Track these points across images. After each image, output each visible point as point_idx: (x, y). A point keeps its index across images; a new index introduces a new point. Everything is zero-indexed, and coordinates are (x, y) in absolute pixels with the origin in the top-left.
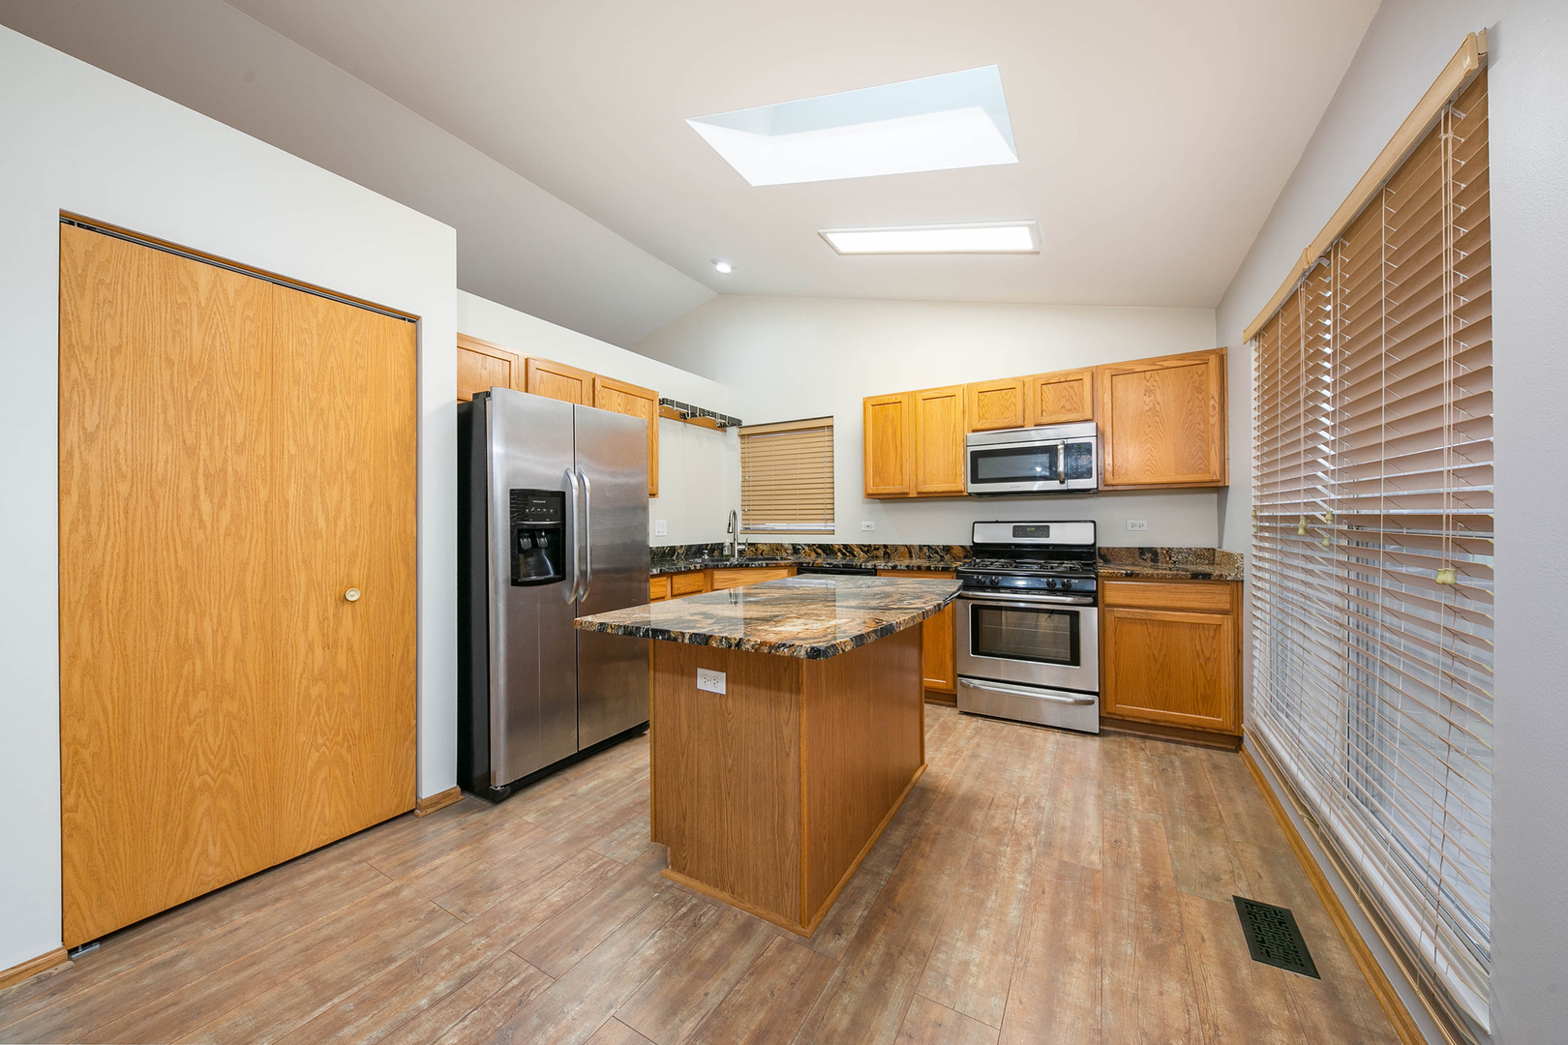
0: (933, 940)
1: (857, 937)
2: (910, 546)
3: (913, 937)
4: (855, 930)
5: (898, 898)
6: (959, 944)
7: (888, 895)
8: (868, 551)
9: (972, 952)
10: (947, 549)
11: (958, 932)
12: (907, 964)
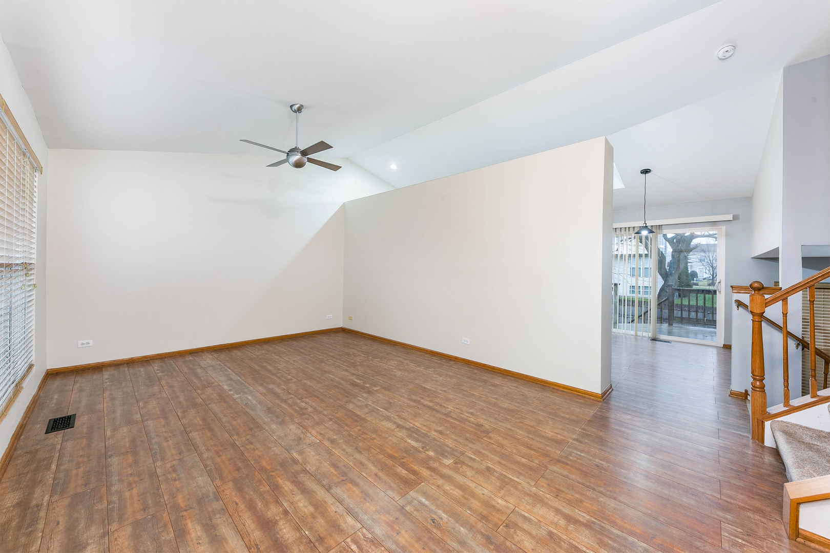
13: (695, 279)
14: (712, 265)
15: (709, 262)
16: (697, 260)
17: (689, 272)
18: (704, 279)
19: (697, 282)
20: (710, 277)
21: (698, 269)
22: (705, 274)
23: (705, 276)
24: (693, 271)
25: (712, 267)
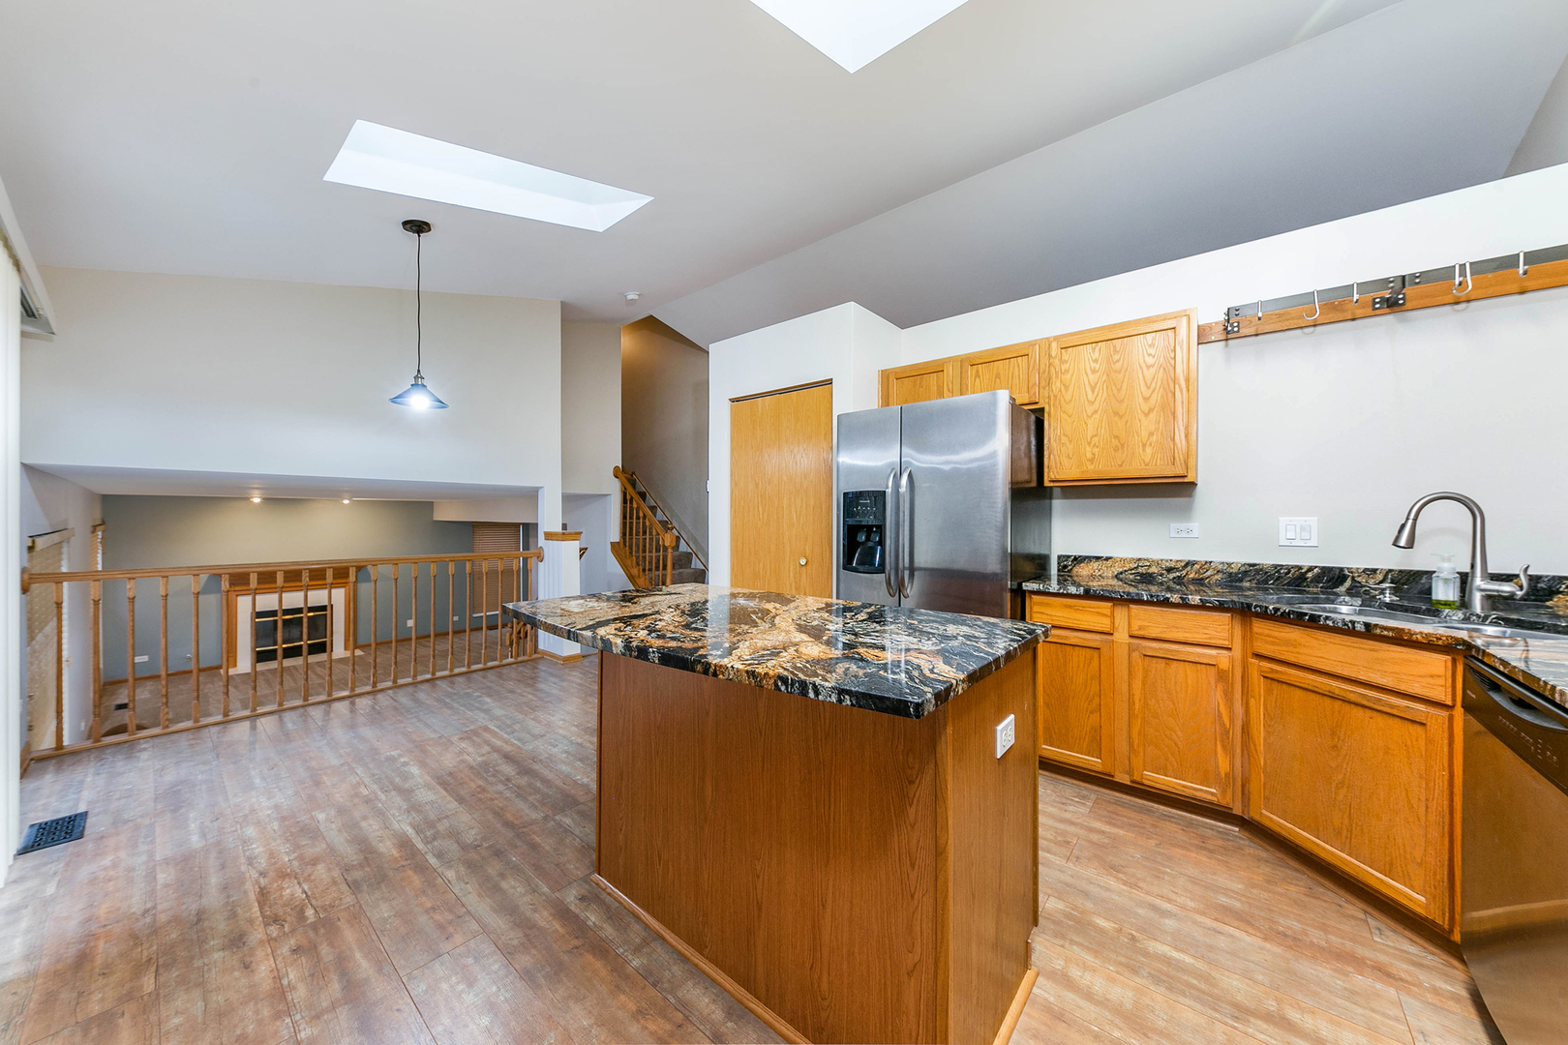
0: (517, 967)
1: (568, 910)
3: (534, 952)
4: (577, 911)
5: (589, 957)
6: (494, 989)
7: (601, 949)
9: (476, 995)
11: (508, 995)
12: (514, 937)
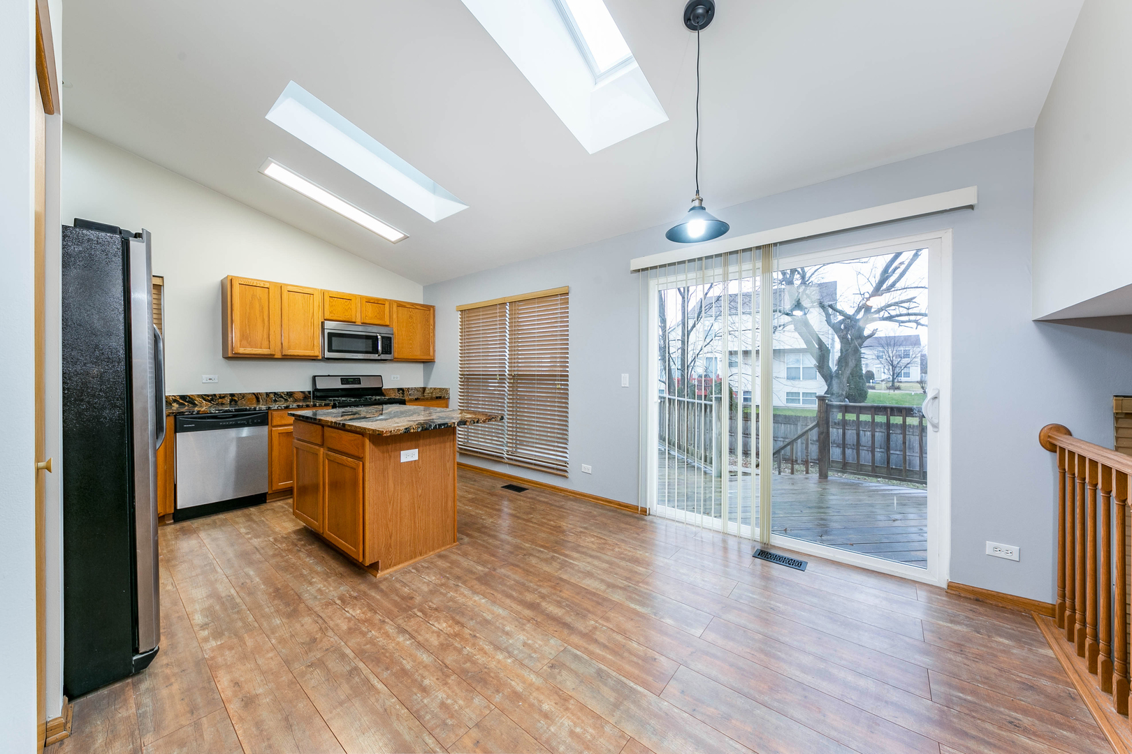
2: (257, 393)
8: (212, 400)
10: (290, 394)
13: (871, 381)
14: (892, 362)
15: (889, 359)
16: (874, 357)
17: (864, 372)
18: (882, 381)
19: (874, 385)
20: (889, 378)
21: (874, 369)
22: (883, 374)
23: (884, 377)
24: (869, 371)
25: (892, 365)
